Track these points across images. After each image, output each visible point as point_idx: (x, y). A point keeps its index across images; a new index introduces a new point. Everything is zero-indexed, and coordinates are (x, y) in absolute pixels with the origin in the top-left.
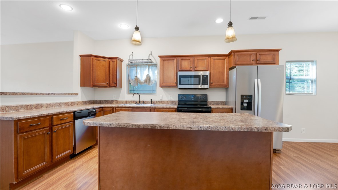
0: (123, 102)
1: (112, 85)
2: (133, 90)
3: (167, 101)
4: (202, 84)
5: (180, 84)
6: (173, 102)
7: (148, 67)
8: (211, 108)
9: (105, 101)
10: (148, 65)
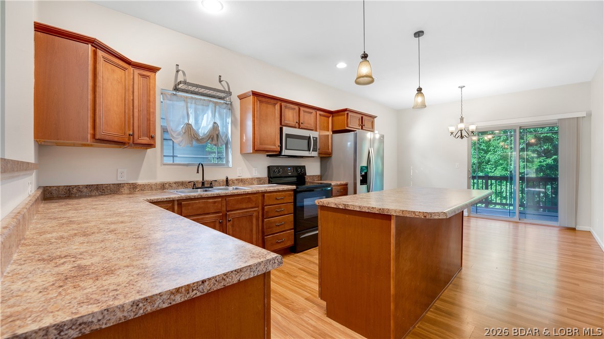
0: (153, 187)
1: (140, 141)
2: (173, 156)
3: (252, 179)
4: (313, 151)
5: (286, 149)
6: (260, 181)
7: (211, 105)
8: (330, 185)
9: (87, 186)
10: (213, 102)
